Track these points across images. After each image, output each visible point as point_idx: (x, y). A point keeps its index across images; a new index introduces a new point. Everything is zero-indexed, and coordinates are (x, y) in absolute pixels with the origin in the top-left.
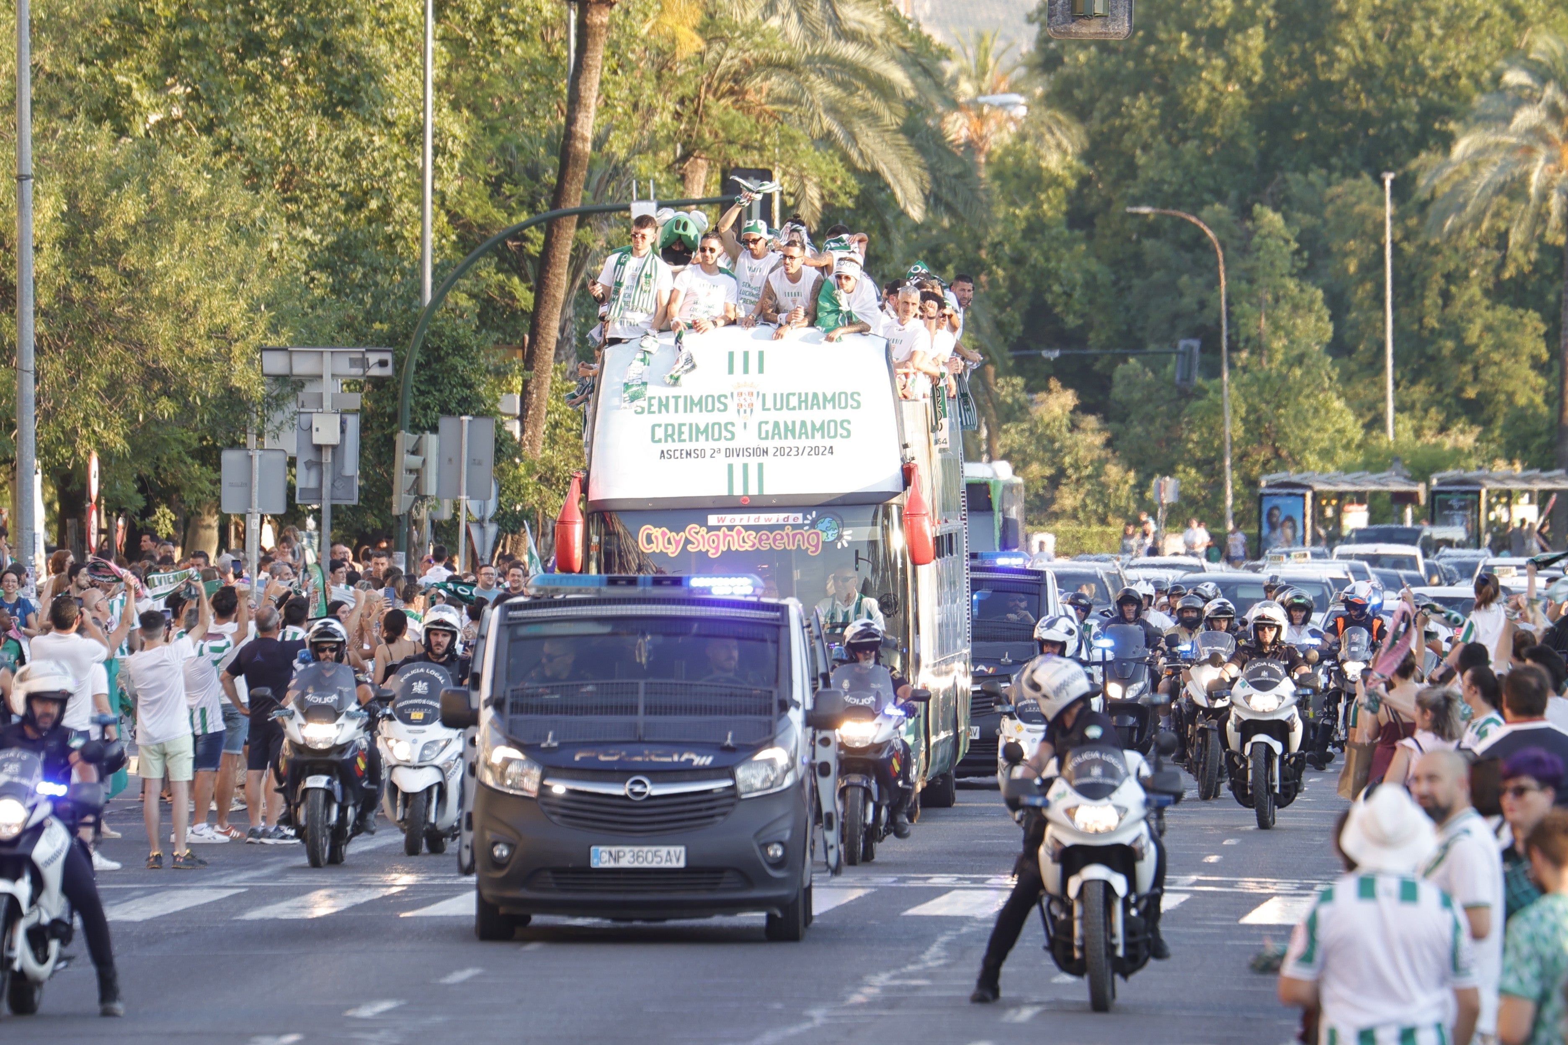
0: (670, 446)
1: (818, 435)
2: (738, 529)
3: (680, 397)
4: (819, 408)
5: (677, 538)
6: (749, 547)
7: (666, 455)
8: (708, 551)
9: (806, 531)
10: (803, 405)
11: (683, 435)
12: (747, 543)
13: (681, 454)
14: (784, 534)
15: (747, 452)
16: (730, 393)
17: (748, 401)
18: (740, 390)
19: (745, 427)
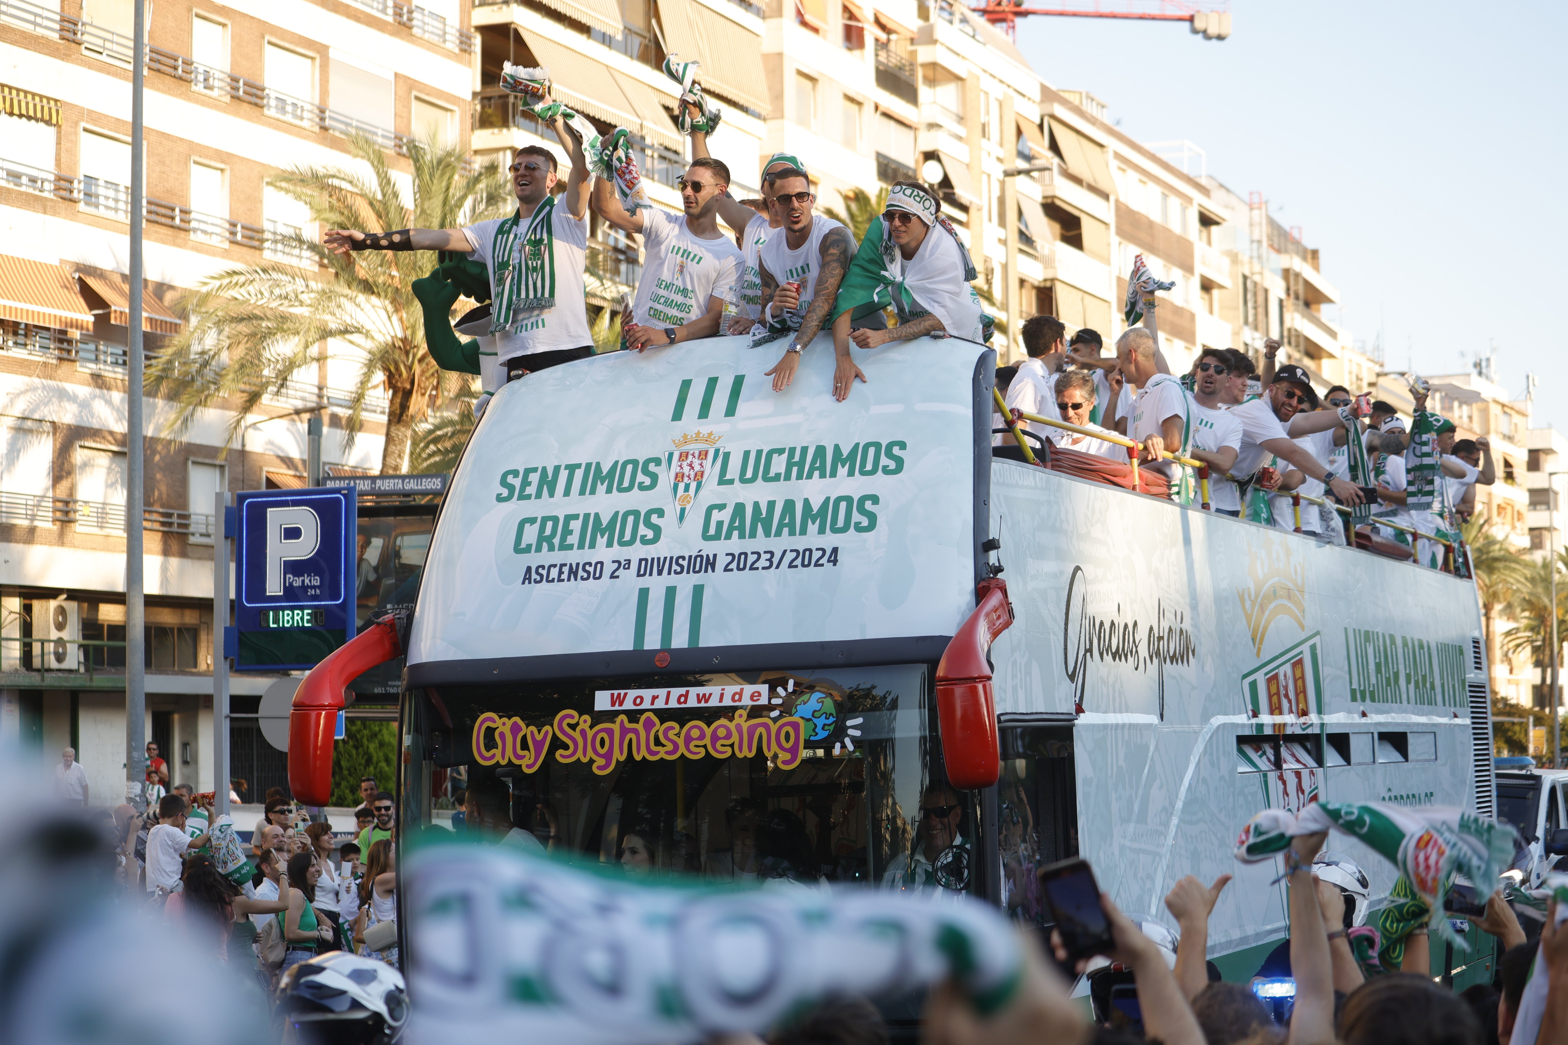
0: (546, 557)
1: (813, 528)
2: (648, 718)
3: (579, 466)
4: (823, 475)
5: (539, 737)
6: (667, 753)
7: (534, 576)
8: (592, 761)
9: (775, 720)
10: (795, 470)
11: (569, 537)
12: (664, 746)
13: (561, 573)
14: (732, 726)
15: (678, 564)
16: (667, 454)
17: (697, 468)
18: (686, 448)
19: (682, 517)
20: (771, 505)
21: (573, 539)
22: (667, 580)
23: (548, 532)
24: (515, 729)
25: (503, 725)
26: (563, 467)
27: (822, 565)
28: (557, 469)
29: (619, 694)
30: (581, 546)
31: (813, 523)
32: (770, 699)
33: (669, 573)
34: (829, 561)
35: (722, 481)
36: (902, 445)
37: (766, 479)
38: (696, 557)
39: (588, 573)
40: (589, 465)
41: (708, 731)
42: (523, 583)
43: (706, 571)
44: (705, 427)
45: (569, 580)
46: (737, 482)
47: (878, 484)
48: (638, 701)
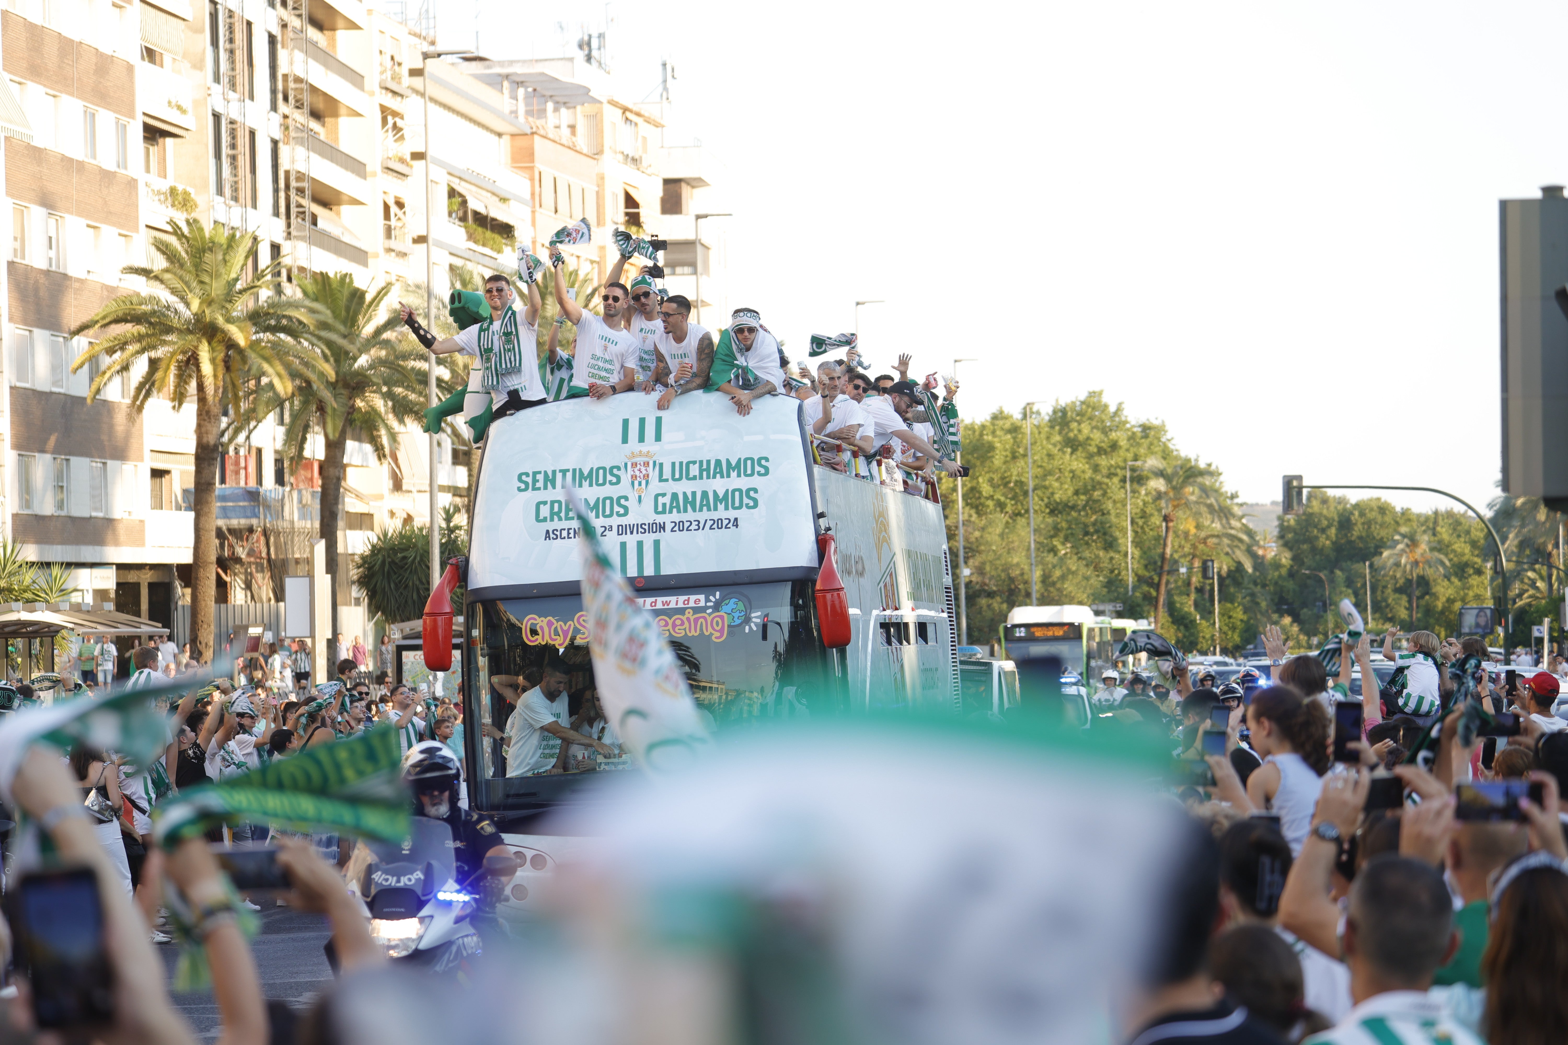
1: (721, 507)
3: (568, 470)
4: (722, 477)
5: (565, 628)
7: (552, 535)
9: (710, 614)
10: (705, 473)
13: (569, 534)
14: (684, 618)
15: (642, 528)
16: (623, 464)
17: (644, 472)
18: (634, 460)
19: (640, 501)
20: (694, 494)
22: (636, 537)
23: (556, 509)
24: (550, 624)
25: (542, 622)
26: (558, 471)
27: (730, 528)
28: (554, 472)
31: (721, 504)
32: (706, 603)
33: (638, 533)
34: (733, 526)
35: (661, 480)
36: (767, 459)
37: (688, 478)
38: (653, 524)
40: (574, 470)
41: (670, 622)
42: (545, 540)
43: (660, 532)
44: (644, 448)
46: (670, 480)
47: (756, 481)
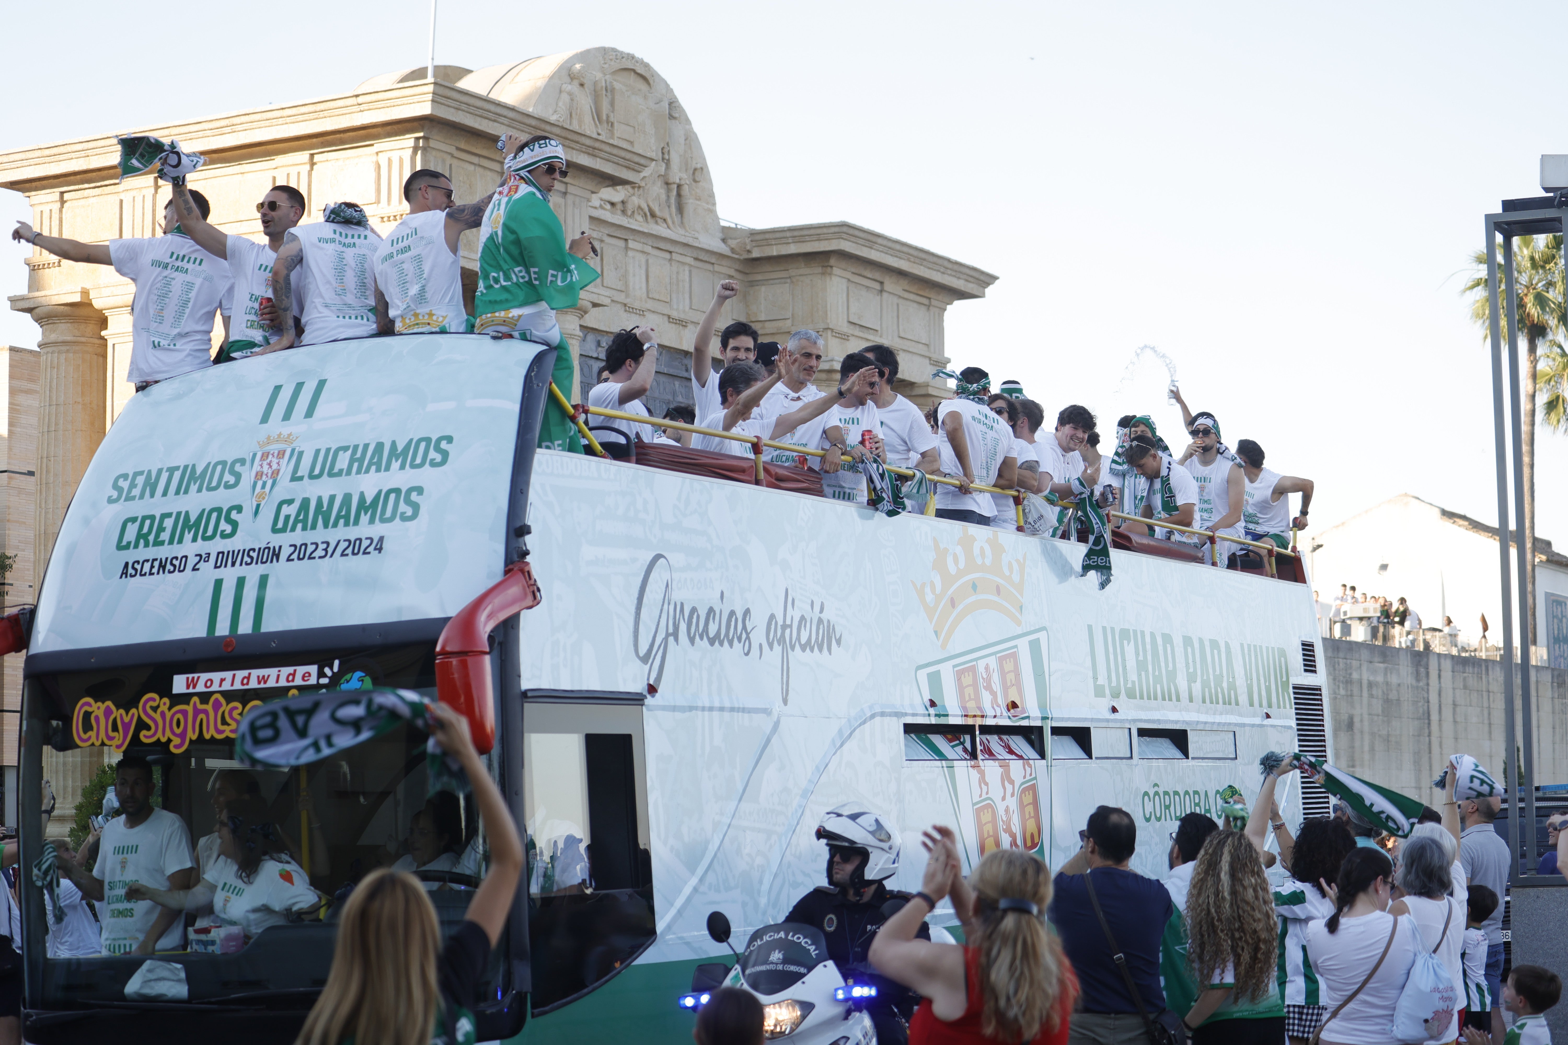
0: (140, 553)
1: (365, 519)
2: (217, 700)
3: (177, 468)
4: (378, 470)
5: (127, 719)
6: (232, 731)
7: (131, 571)
8: (169, 741)
10: (356, 465)
11: (162, 534)
12: (229, 725)
13: (152, 567)
15: (250, 556)
16: (251, 454)
17: (275, 466)
18: (267, 448)
19: (256, 513)
21: (165, 536)
22: (239, 571)
23: (145, 530)
24: (108, 713)
25: (97, 708)
26: (165, 470)
27: (369, 553)
28: (160, 471)
29: (193, 678)
30: (171, 542)
31: (366, 514)
32: (318, 679)
33: (241, 565)
34: (375, 549)
35: (295, 478)
36: (450, 439)
37: (331, 475)
38: (265, 549)
39: (175, 566)
40: (186, 467)
42: (121, 577)
43: (272, 562)
44: (286, 429)
45: (158, 573)
46: (306, 478)
47: (425, 476)
48: (209, 684)
